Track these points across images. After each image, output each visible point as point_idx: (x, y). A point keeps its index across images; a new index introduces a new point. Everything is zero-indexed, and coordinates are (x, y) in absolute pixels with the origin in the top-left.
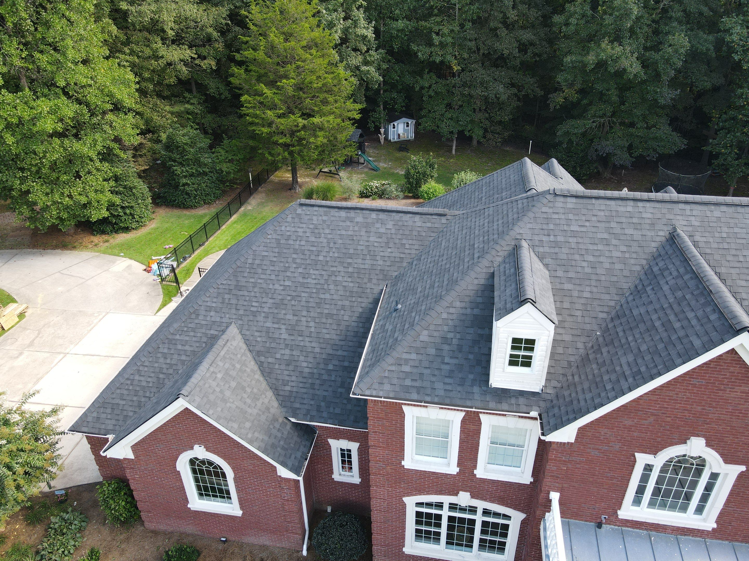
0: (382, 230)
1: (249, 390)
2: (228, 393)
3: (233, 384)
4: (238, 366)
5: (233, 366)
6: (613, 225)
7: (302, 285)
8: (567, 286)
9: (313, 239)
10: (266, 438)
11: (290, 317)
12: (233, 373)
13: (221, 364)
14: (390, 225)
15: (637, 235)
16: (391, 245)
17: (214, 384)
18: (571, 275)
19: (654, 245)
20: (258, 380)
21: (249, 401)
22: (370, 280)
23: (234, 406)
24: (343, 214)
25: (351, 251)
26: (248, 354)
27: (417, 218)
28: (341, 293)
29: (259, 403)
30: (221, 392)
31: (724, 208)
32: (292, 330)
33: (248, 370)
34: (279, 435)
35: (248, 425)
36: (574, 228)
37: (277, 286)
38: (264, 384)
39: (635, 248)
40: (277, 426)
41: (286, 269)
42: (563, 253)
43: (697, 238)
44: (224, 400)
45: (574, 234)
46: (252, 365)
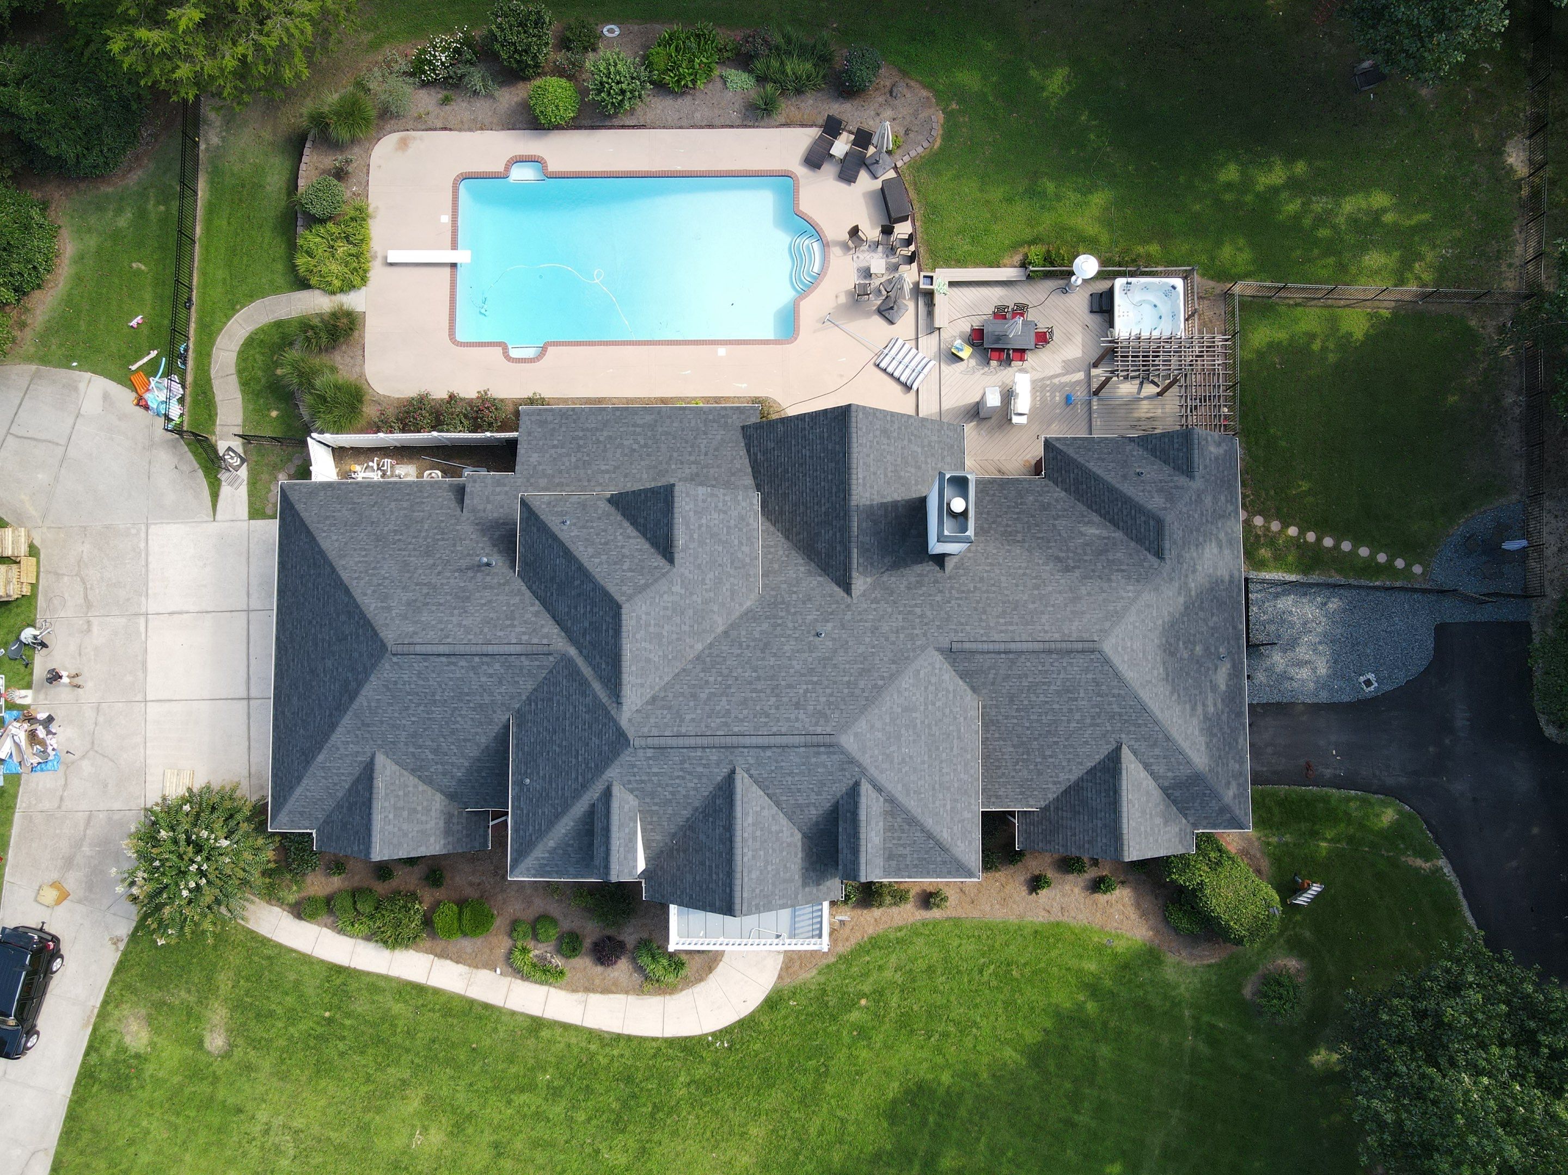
0: (491, 671)
1: (419, 808)
2: (405, 827)
3: (405, 814)
4: (401, 793)
5: (398, 796)
6: (687, 766)
7: (429, 719)
8: (654, 808)
9: (421, 683)
10: (450, 839)
11: (429, 743)
12: (401, 804)
13: (387, 804)
14: (497, 666)
15: (706, 771)
16: (504, 682)
17: (390, 828)
18: (657, 800)
19: (719, 778)
20: (423, 791)
21: (424, 818)
22: (494, 712)
23: (415, 833)
24: (443, 659)
25: (466, 690)
26: (405, 773)
27: (523, 658)
28: (470, 723)
29: (433, 814)
30: (400, 829)
31: (775, 749)
32: (436, 751)
33: (411, 789)
34: (460, 827)
35: (432, 839)
36: (655, 770)
37: (404, 722)
38: (430, 791)
39: (704, 780)
40: (455, 820)
41: (407, 708)
42: (649, 787)
43: (752, 772)
44: (405, 835)
45: (656, 774)
46: (412, 780)
